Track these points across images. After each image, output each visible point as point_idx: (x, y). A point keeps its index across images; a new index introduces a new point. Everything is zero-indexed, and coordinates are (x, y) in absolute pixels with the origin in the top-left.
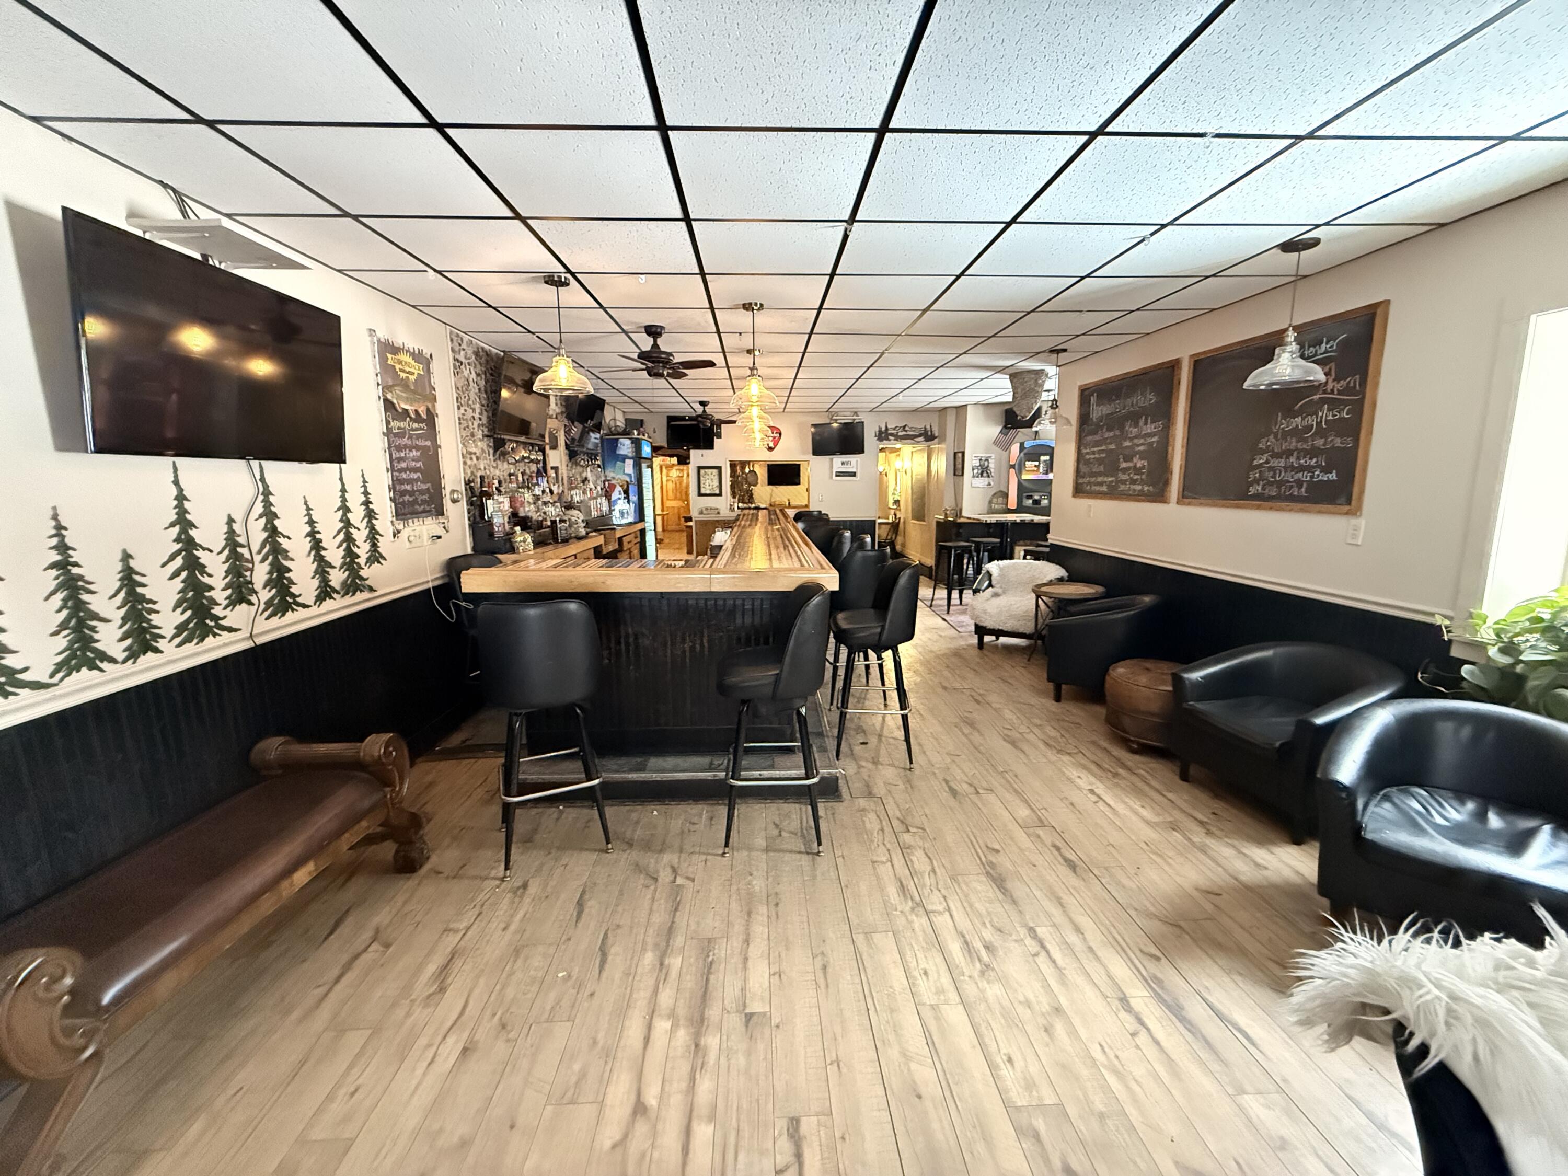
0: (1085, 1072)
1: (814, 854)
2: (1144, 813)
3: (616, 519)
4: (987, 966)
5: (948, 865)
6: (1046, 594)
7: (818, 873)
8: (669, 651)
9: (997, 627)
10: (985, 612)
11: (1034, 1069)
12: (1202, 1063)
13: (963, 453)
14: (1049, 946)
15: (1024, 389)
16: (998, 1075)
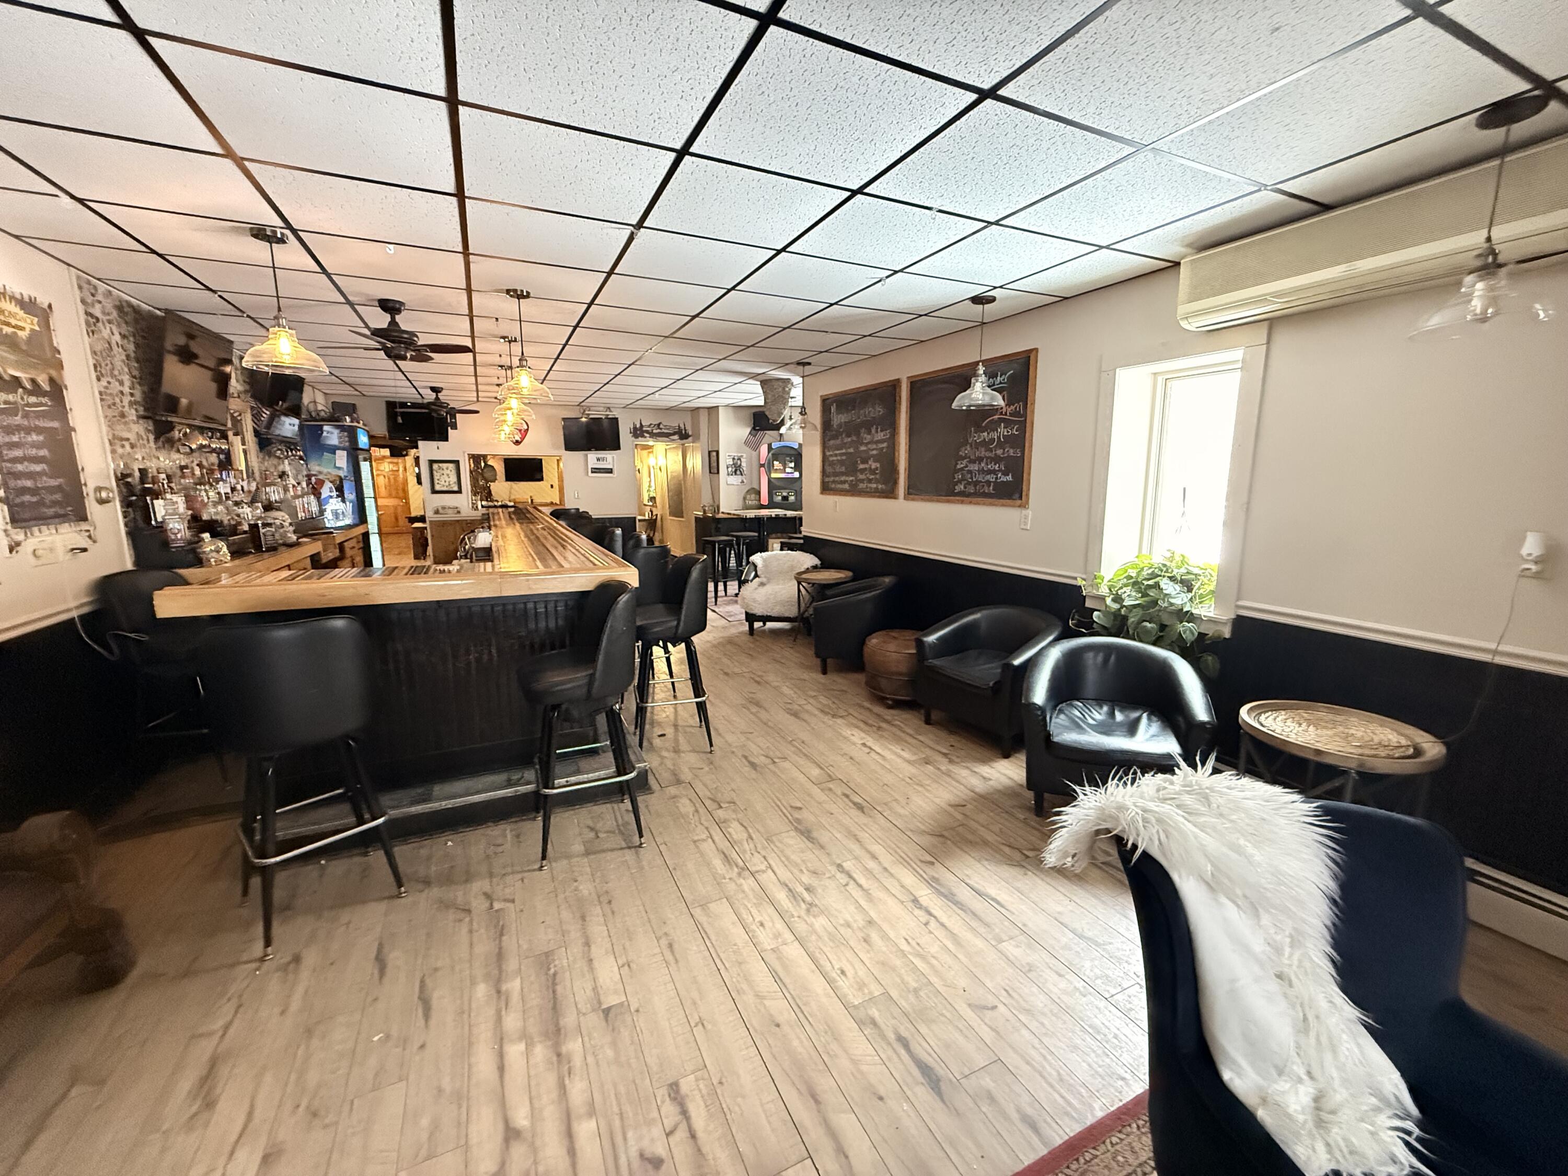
0: (898, 962)
1: (636, 847)
2: (906, 755)
3: (329, 521)
4: (811, 904)
5: (762, 830)
6: (806, 580)
7: (644, 863)
8: (450, 666)
9: (765, 613)
10: (755, 601)
11: (862, 973)
12: (973, 929)
13: (718, 452)
14: (855, 876)
15: (774, 396)
16: (836, 987)
